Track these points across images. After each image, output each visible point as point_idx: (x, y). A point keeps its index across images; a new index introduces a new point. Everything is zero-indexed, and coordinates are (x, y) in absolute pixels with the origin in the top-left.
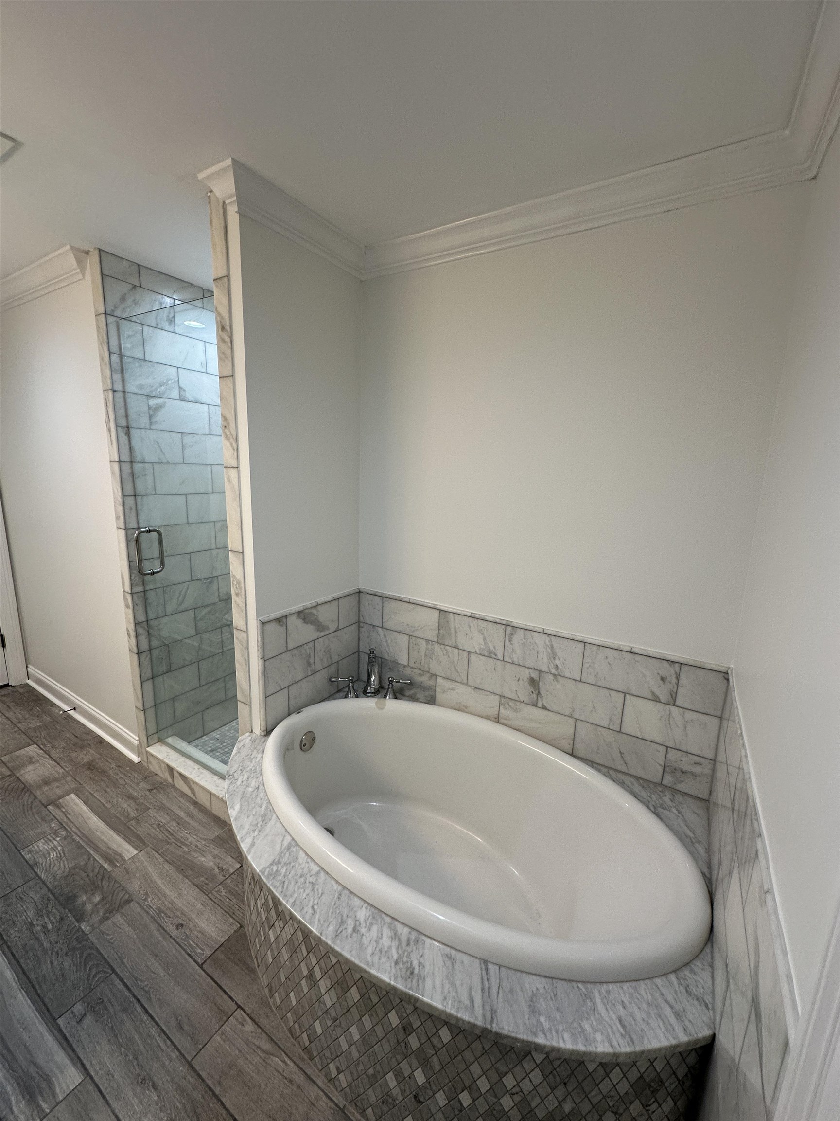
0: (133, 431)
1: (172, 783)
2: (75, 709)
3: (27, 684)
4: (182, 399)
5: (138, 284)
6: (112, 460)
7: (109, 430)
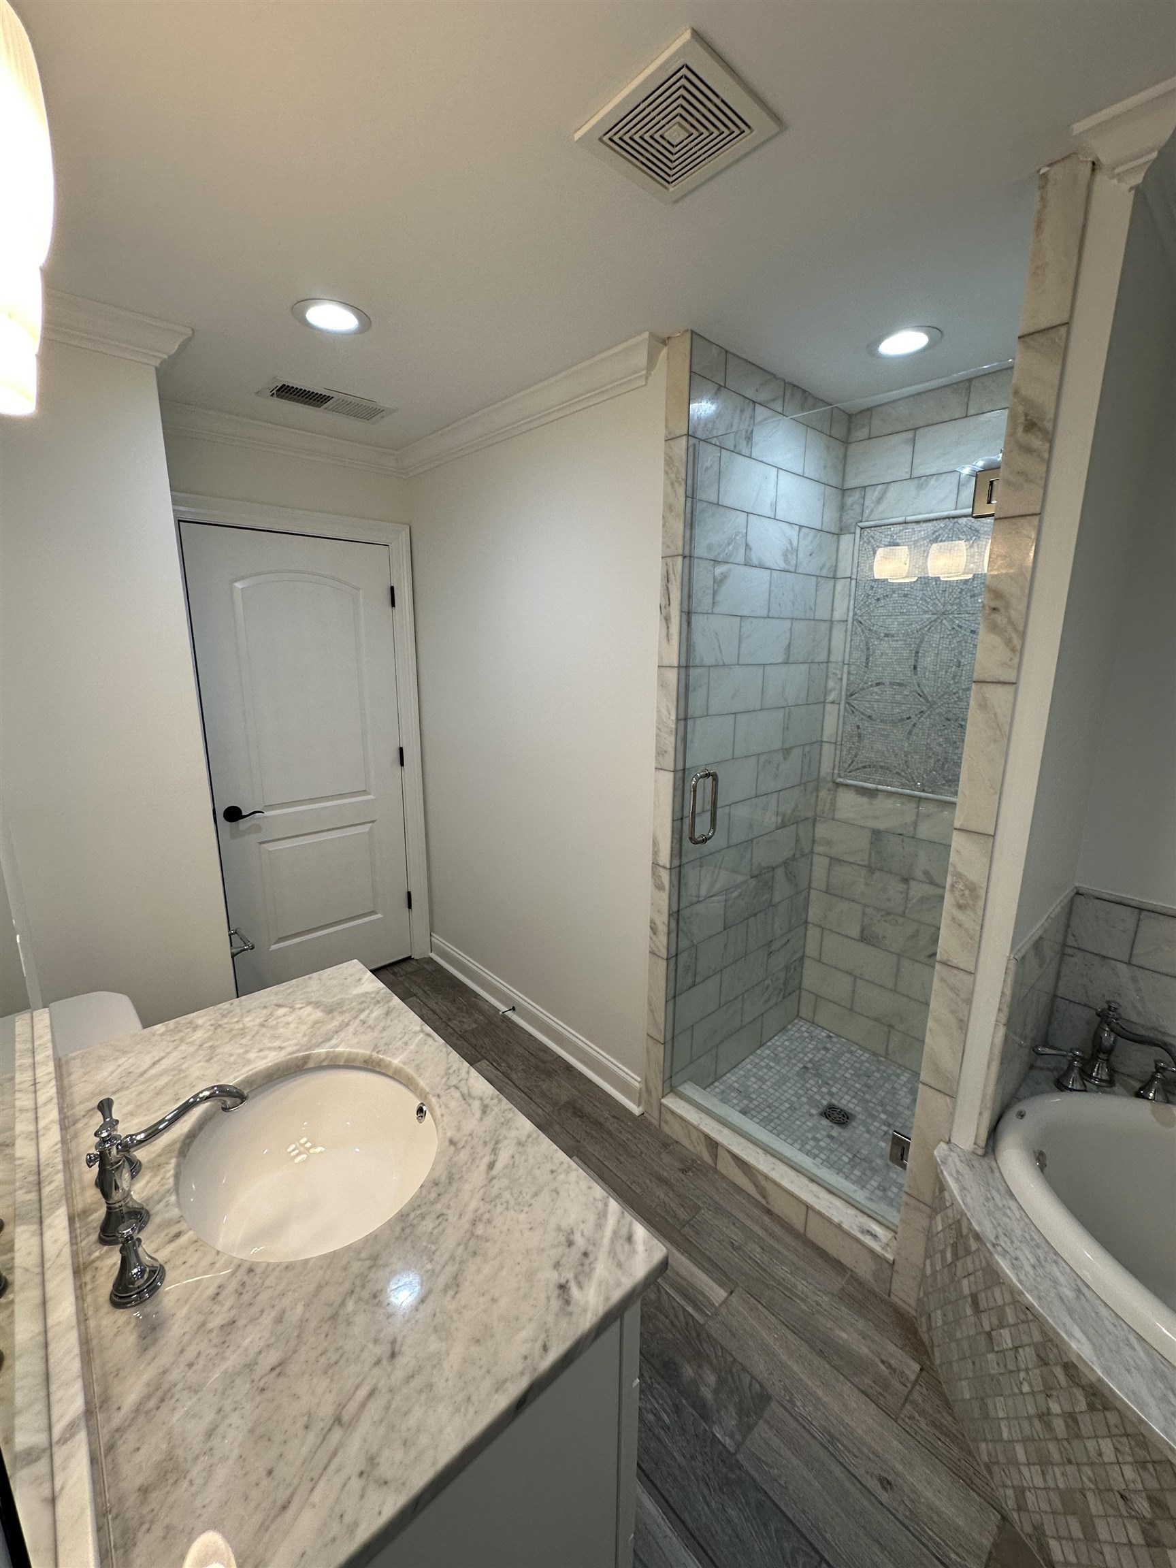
0: (694, 618)
1: (713, 1165)
2: (514, 1009)
3: (430, 958)
4: (748, 564)
5: (723, 385)
6: (665, 663)
7: (667, 619)
